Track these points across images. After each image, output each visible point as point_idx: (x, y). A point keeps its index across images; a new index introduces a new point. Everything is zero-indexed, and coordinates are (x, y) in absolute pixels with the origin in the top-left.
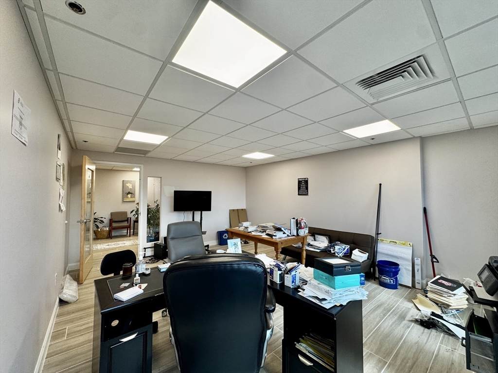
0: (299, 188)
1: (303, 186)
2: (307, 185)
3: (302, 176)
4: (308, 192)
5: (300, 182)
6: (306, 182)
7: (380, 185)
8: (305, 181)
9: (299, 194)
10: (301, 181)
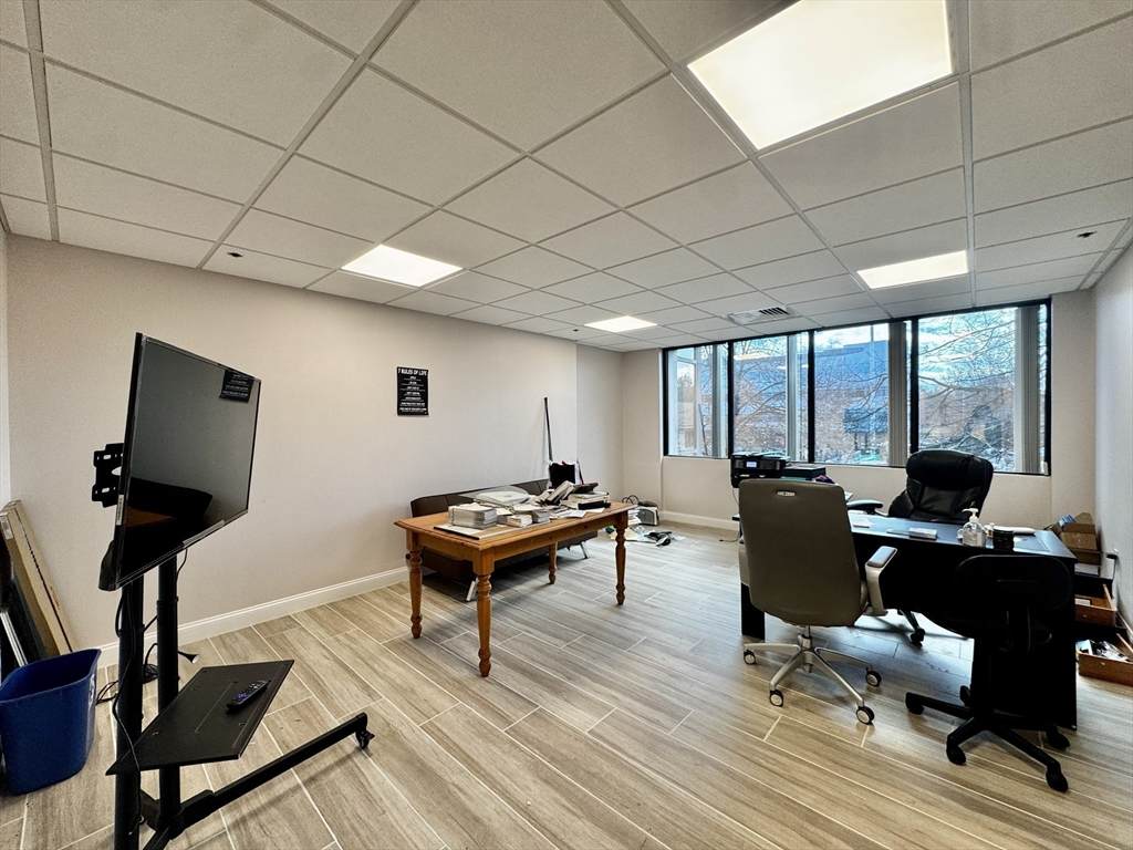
0: (401, 396)
1: (412, 392)
2: (426, 387)
3: (413, 362)
4: (426, 406)
5: (402, 379)
6: (423, 380)
7: (546, 399)
8: (417, 376)
9: (400, 413)
10: (408, 376)
